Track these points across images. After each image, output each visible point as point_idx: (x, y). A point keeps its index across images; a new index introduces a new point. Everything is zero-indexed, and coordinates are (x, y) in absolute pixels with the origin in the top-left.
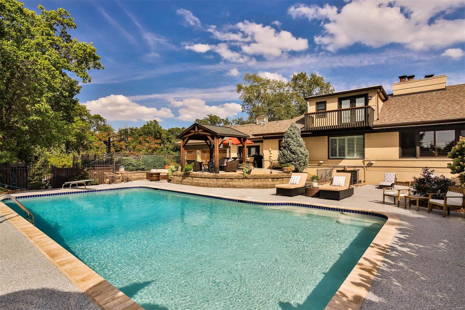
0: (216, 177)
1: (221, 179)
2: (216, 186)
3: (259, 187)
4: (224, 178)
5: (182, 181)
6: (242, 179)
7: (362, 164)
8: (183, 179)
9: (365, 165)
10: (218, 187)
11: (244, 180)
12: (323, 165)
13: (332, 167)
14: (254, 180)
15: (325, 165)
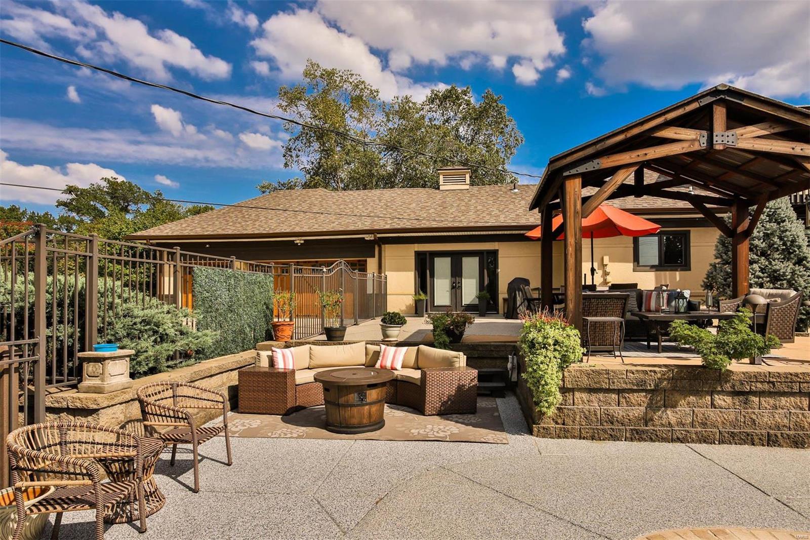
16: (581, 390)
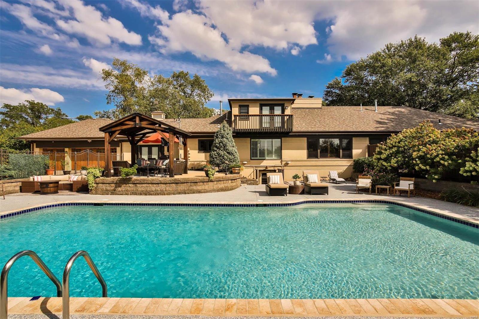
0: (176, 182)
1: (183, 184)
2: (176, 192)
3: (222, 190)
4: (187, 183)
5: (115, 190)
6: (206, 182)
7: (280, 163)
8: (116, 187)
9: (283, 165)
10: (179, 193)
11: (208, 183)
12: (246, 165)
13: (255, 167)
14: (218, 182)
15: (248, 165)
16: (100, 183)
